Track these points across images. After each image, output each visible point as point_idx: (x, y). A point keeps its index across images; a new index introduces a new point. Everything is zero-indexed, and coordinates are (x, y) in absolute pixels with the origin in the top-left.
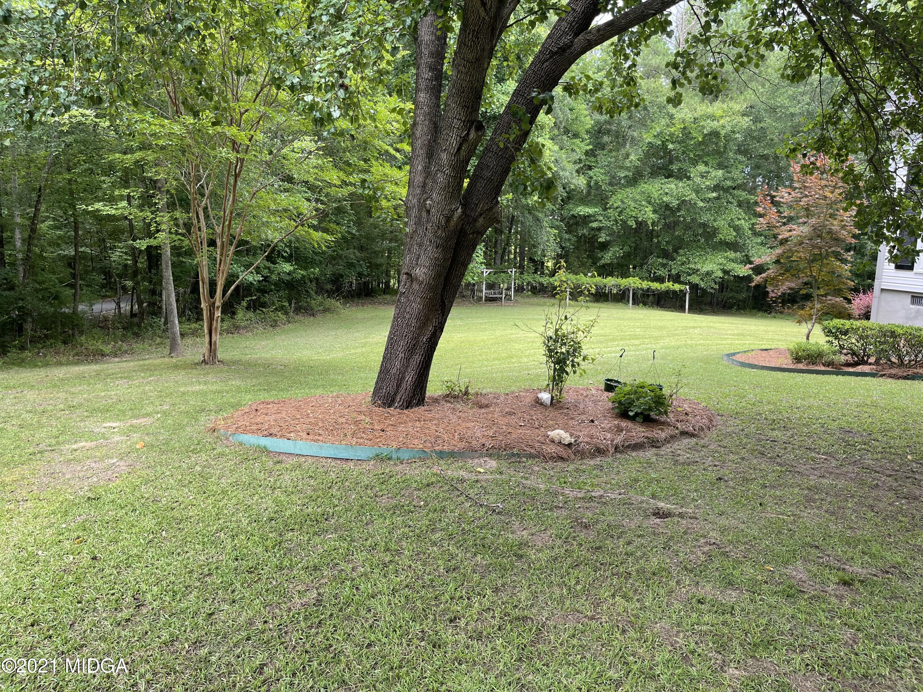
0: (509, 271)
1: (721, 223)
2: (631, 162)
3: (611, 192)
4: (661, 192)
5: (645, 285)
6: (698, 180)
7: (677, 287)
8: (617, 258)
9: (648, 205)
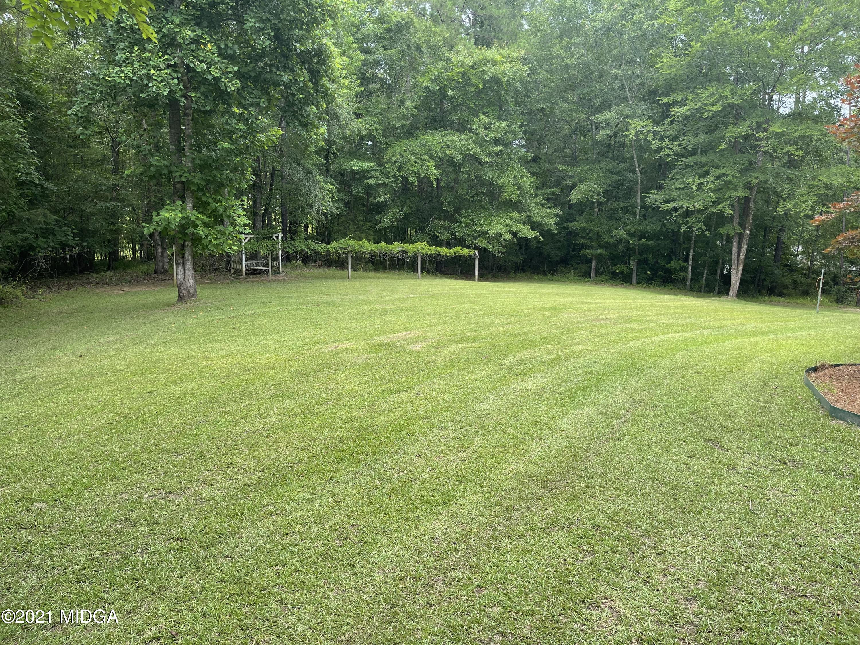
0: (274, 236)
1: (505, 180)
2: (407, 109)
3: (387, 144)
4: (443, 144)
5: (433, 250)
6: (482, 131)
7: (466, 252)
8: (397, 220)
9: (430, 160)
